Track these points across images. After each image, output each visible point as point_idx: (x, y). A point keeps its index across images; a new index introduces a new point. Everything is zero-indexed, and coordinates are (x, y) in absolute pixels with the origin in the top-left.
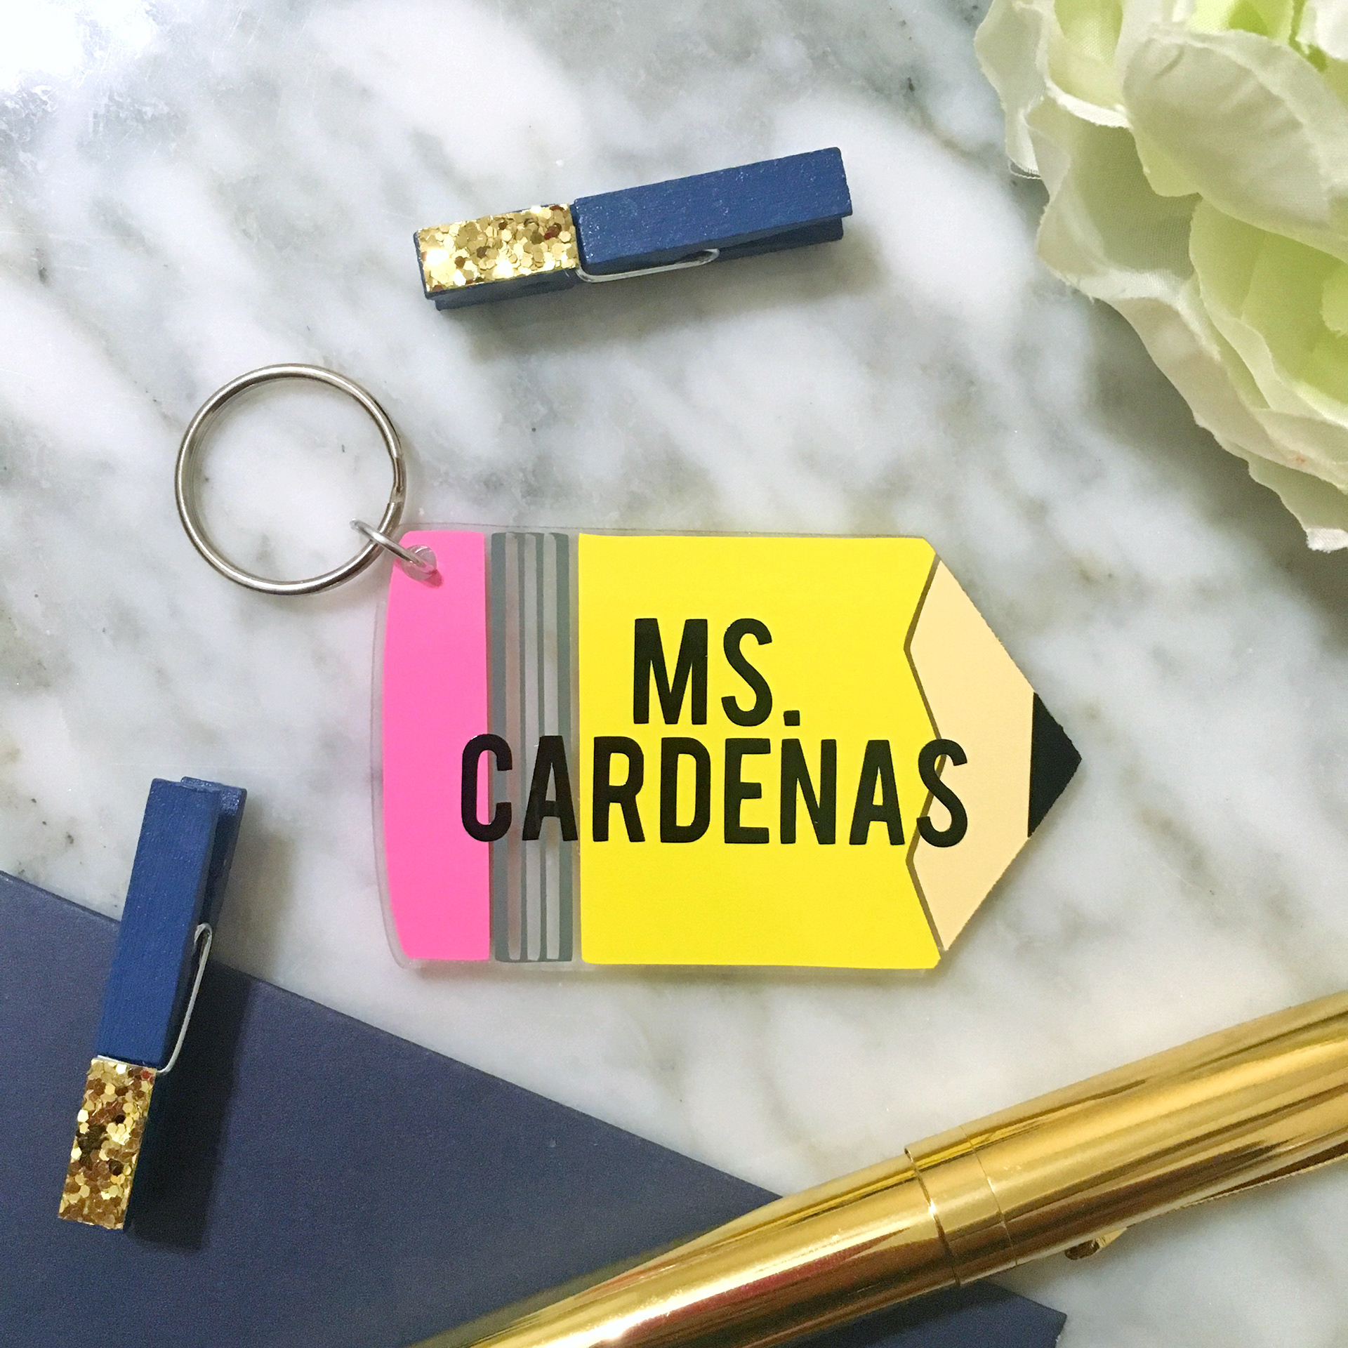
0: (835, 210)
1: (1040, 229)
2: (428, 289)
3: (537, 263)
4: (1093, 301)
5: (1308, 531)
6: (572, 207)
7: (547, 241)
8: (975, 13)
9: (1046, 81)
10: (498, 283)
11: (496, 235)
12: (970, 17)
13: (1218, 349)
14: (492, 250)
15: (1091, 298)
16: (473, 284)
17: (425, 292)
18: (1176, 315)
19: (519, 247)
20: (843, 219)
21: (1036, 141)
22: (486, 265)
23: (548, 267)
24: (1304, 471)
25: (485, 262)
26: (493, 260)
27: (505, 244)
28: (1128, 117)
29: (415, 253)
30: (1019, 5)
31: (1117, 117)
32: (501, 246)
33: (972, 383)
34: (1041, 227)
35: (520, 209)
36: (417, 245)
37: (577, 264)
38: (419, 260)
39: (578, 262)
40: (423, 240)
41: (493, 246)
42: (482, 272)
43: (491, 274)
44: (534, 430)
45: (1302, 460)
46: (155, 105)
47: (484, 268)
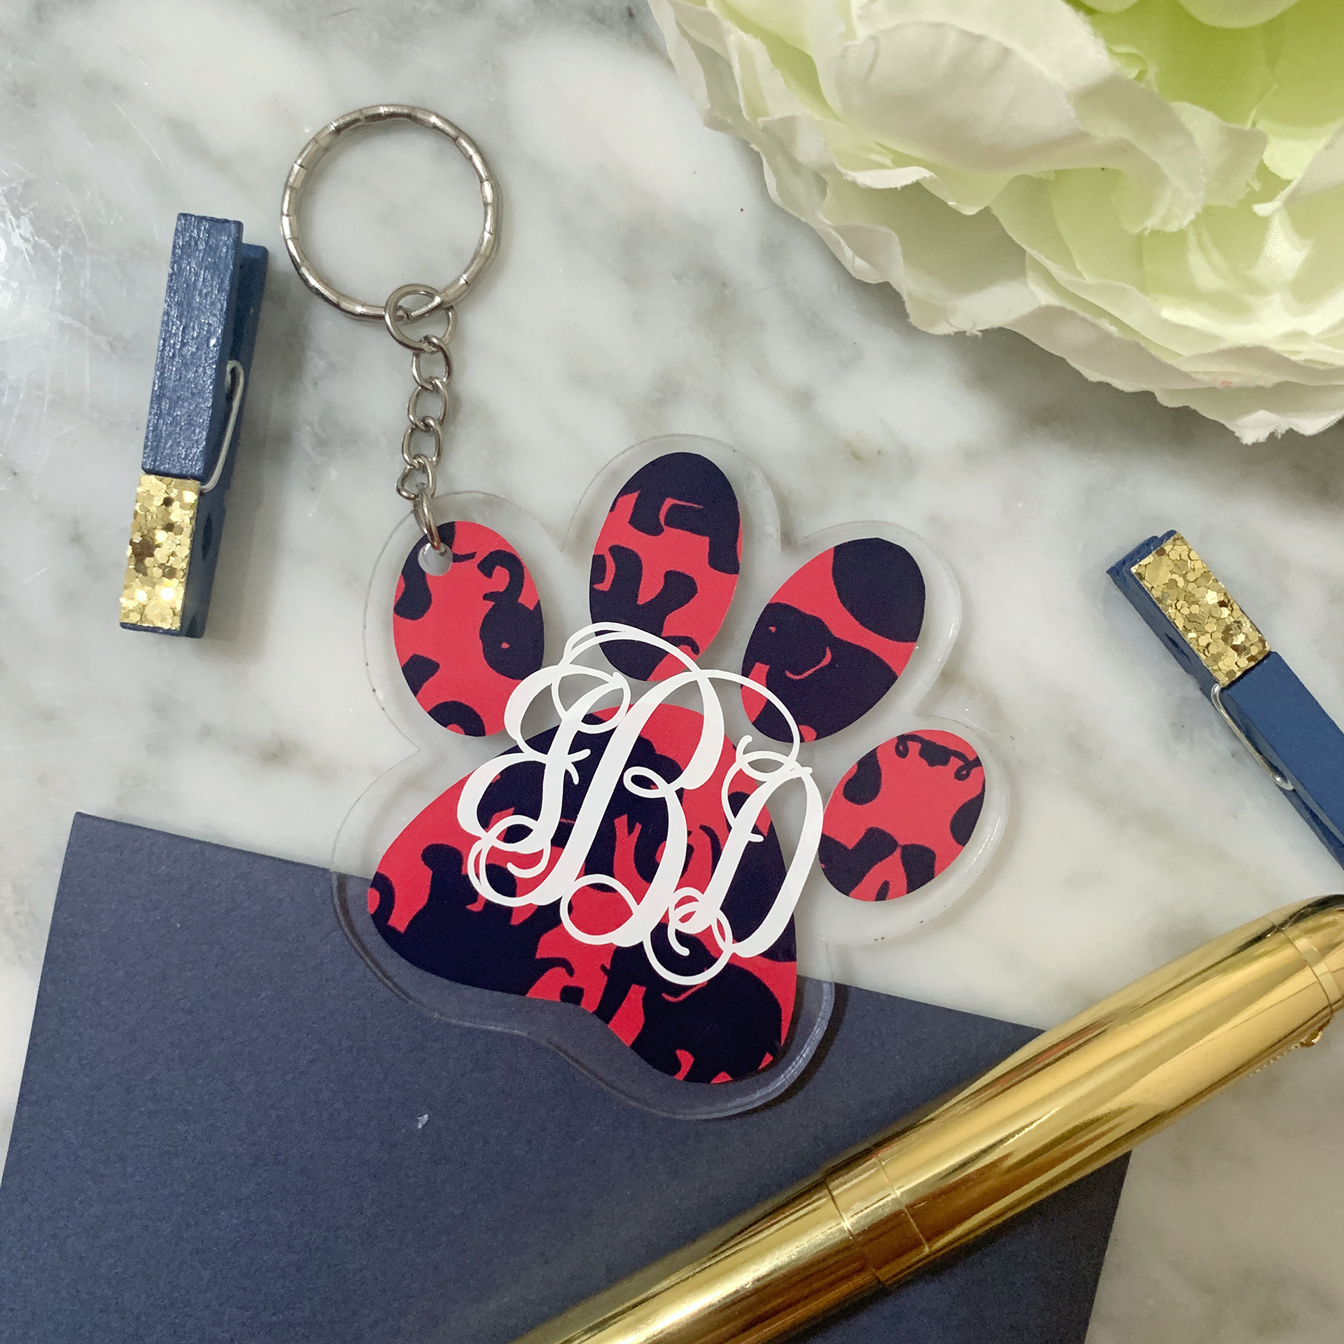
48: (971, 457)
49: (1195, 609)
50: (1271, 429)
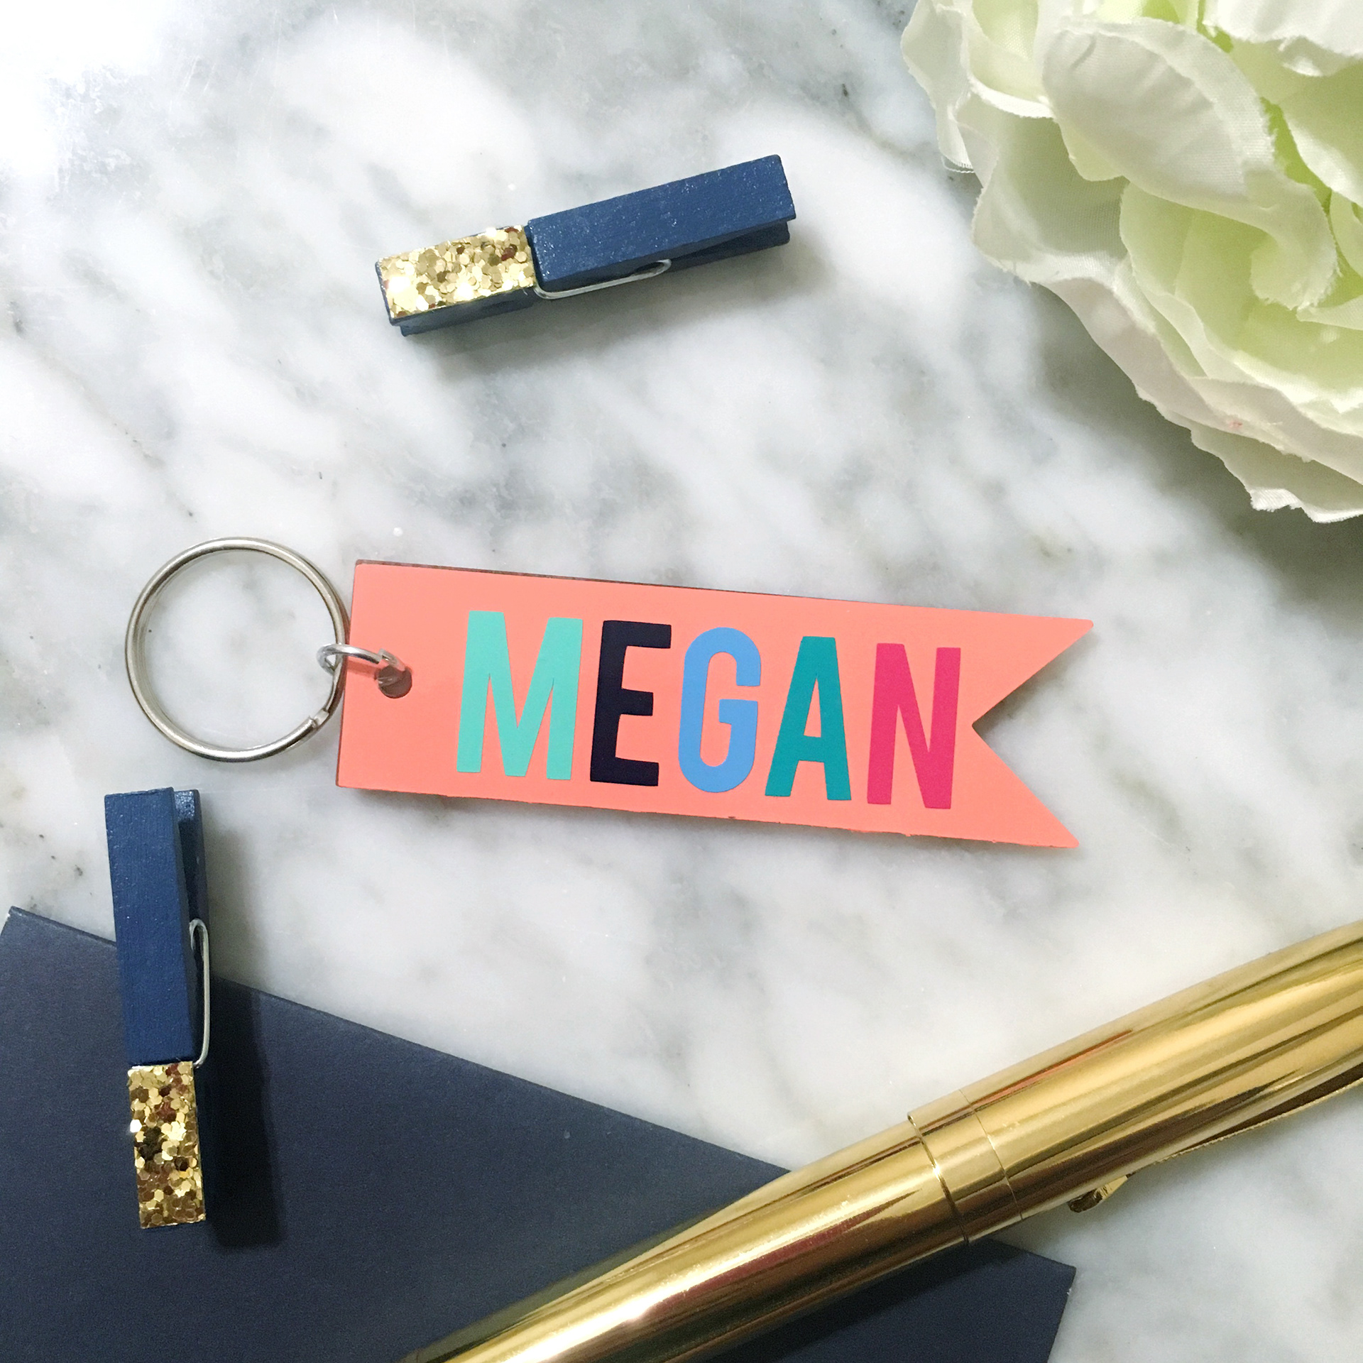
0: (779, 214)
1: (974, 220)
2: (393, 316)
3: (496, 284)
4: (1030, 285)
5: (1251, 492)
6: (526, 229)
7: (504, 262)
8: (902, 18)
9: (969, 78)
10: (458, 306)
11: (454, 260)
12: (897, 22)
13: (1153, 323)
14: (452, 274)
15: (1028, 282)
16: (436, 308)
17: (390, 318)
18: (1109, 293)
19: (477, 269)
20: (788, 223)
21: (966, 136)
22: (446, 288)
23: (507, 287)
24: (1242, 435)
25: (445, 286)
26: (453, 284)
27: (463, 267)
28: (1051, 109)
29: (378, 282)
30: (940, 7)
31: (1041, 108)
32: (460, 269)
33: (922, 373)
34: (975, 217)
35: (477, 233)
36: (379, 274)
37: (534, 283)
38: (382, 288)
39: (535, 280)
40: (385, 268)
41: (453, 271)
42: (443, 295)
43: (452, 297)
44: (504, 445)
45: (1239, 424)
46: (118, 157)
47: (445, 292)
48: (1163, 561)
50: (1284, 504)
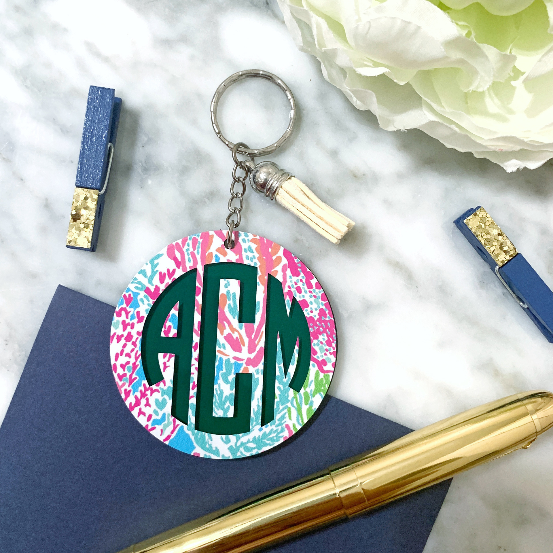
49: (489, 236)
50: (518, 167)
